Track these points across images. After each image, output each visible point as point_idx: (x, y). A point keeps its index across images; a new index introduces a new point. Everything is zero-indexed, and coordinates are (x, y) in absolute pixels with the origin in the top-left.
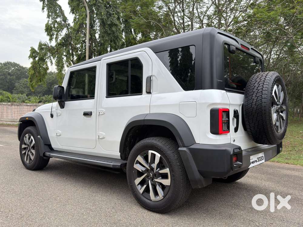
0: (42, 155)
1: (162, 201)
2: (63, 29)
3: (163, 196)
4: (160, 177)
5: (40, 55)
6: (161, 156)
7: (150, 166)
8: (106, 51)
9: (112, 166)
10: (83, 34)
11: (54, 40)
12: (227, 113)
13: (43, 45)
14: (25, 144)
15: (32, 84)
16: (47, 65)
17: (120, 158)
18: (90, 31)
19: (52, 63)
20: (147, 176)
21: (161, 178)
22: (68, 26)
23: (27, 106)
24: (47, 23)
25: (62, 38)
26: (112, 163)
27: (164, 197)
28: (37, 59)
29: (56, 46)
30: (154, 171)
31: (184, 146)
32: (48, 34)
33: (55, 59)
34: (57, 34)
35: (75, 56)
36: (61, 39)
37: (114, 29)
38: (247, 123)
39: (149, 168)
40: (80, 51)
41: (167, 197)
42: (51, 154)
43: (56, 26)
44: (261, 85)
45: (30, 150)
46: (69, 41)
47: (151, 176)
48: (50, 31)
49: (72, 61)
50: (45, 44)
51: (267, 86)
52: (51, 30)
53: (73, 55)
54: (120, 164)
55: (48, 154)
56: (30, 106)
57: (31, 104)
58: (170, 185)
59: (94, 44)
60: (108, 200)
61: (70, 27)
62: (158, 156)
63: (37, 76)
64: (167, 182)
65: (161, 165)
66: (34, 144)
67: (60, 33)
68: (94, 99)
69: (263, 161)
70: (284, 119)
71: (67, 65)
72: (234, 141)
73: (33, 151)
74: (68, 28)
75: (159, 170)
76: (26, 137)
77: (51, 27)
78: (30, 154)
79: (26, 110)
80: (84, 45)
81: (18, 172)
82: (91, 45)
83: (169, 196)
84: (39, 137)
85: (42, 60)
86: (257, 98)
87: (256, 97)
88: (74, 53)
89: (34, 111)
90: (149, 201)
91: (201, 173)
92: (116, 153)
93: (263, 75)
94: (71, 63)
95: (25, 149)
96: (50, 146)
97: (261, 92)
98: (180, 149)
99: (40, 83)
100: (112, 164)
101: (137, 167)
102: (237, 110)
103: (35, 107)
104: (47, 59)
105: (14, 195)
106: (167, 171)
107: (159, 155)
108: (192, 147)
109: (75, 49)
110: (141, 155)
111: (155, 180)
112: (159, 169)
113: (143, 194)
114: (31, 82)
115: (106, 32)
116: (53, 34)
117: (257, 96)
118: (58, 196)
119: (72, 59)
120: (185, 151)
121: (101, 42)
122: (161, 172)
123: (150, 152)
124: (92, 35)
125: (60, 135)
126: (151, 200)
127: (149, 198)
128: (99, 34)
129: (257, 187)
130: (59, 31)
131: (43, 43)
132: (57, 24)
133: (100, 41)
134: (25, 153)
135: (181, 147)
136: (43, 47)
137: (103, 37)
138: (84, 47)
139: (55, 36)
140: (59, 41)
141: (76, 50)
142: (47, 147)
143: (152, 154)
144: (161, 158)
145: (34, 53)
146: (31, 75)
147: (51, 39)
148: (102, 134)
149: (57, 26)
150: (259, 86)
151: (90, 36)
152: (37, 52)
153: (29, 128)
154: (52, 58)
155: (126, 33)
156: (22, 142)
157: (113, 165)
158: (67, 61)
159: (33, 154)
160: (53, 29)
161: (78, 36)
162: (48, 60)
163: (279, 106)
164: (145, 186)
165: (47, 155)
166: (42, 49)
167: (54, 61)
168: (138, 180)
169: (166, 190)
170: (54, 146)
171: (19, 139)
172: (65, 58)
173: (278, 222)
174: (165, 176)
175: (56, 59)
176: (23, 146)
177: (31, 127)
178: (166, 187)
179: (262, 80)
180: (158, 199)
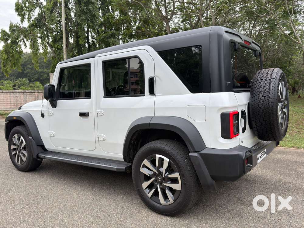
0: (35, 157)
1: (173, 204)
2: (35, 8)
3: (173, 200)
4: (169, 181)
5: (12, 38)
7: (158, 170)
8: (83, 32)
9: (116, 170)
10: (57, 13)
11: (26, 21)
12: (236, 115)
13: (15, 26)
14: (15, 145)
15: (6, 69)
16: (20, 48)
17: (123, 161)
18: (65, 11)
19: (25, 45)
20: (155, 180)
21: (170, 182)
22: (41, 5)
23: (2, 94)
24: (17, 2)
25: (35, 18)
26: (115, 166)
27: (175, 201)
28: (9, 42)
29: (29, 27)
30: (162, 175)
31: (196, 152)
32: (19, 15)
33: (30, 42)
34: (29, 14)
35: (50, 38)
36: (33, 19)
37: (90, 7)
38: (253, 122)
39: (157, 172)
40: (55, 32)
41: (178, 201)
42: (46, 156)
43: (27, 5)
44: (267, 84)
45: (20, 151)
46: (43, 22)
47: (160, 180)
48: (21, 11)
49: (48, 43)
50: (17, 25)
51: (273, 85)
52: (22, 9)
53: (48, 36)
54: (124, 168)
55: (42, 155)
56: (6, 94)
57: (7, 91)
58: (180, 190)
59: (69, 24)
60: (114, 204)
61: (43, 6)
62: (166, 160)
63: (10, 61)
64: (177, 187)
65: (170, 170)
66: (25, 145)
67: (32, 12)
68: (90, 98)
69: (266, 155)
70: (287, 114)
71: (42, 48)
72: (242, 142)
73: (25, 153)
74: (40, 7)
75: (168, 175)
76: (15, 137)
77: (22, 7)
78: (20, 154)
79: (3, 97)
80: (59, 25)
81: (10, 175)
82: (67, 24)
83: (180, 201)
84: (30, 137)
85: (15, 43)
86: (264, 98)
87: (263, 97)
88: (49, 34)
90: (158, 205)
91: (213, 177)
92: (119, 155)
93: (268, 73)
94: (47, 45)
95: (14, 149)
96: (43, 147)
97: (268, 92)
98: (190, 154)
99: (14, 68)
100: (116, 167)
101: (144, 171)
102: (244, 111)
103: (11, 94)
104: (20, 42)
105: (13, 204)
106: (176, 175)
107: (168, 160)
108: (203, 152)
110: (148, 159)
111: (164, 184)
112: (167, 173)
113: (152, 198)
114: (4, 67)
115: (82, 11)
116: (25, 15)
117: (264, 96)
118: (61, 203)
119: (47, 41)
120: (196, 156)
121: (77, 22)
122: (170, 176)
123: (158, 156)
124: (68, 15)
125: (54, 136)
126: (161, 204)
127: (159, 202)
128: (75, 14)
129: (255, 177)
130: (31, 11)
131: (14, 24)
132: (28, 3)
133: (76, 20)
134: (15, 154)
135: (192, 153)
136: (14, 28)
137: (80, 16)
138: (59, 27)
139: (27, 17)
140: (32, 21)
141: (51, 31)
142: (40, 148)
143: (160, 158)
144: (169, 162)
145: (5, 35)
146: (4, 60)
147: (22, 20)
148: (102, 136)
149: (28, 5)
150: (265, 86)
151: (66, 16)
152: (9, 35)
153: (17, 128)
154: (25, 40)
155: (103, 10)
156: (11, 143)
157: (117, 169)
158: (42, 43)
159: (24, 156)
160: (24, 8)
161: (52, 17)
162: (22, 43)
163: (283, 103)
164: (153, 190)
165: (42, 157)
166: (14, 31)
167: (28, 44)
168: (145, 185)
169: (177, 194)
170: (47, 147)
171: (7, 139)
172: (40, 40)
173: (285, 218)
174: (175, 181)
175: (30, 41)
176: (13, 147)
177: (19, 127)
178: (177, 191)
179: (268, 79)
180: (169, 203)
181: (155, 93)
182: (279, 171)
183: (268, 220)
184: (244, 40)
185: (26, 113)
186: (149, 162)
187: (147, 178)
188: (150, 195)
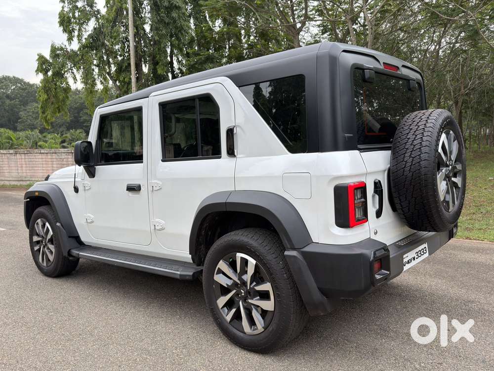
0: (66, 254)
1: (262, 334)
2: (89, 20)
3: (263, 328)
4: (257, 296)
5: (55, 67)
6: (256, 263)
7: (240, 279)
8: (163, 55)
9: (178, 277)
10: (123, 26)
11: (75, 39)
12: (362, 189)
13: (58, 49)
14: (38, 235)
15: (46, 116)
16: (67, 83)
17: (192, 262)
18: (135, 22)
19: (75, 79)
20: (237, 294)
21: (259, 297)
22: (98, 14)
23: (40, 155)
24: (62, 11)
25: (89, 36)
26: (178, 271)
27: (265, 328)
28: (50, 73)
29: (80, 49)
30: (246, 286)
31: (294, 249)
32: (65, 31)
33: (81, 73)
34: (80, 30)
35: (112, 66)
36: (86, 37)
37: (174, 14)
38: (396, 201)
39: (239, 282)
40: (120, 56)
41: (270, 328)
42: (81, 253)
43: (77, 15)
44: (418, 136)
45: (46, 244)
46: (101, 41)
47: (243, 294)
48: (68, 24)
49: (109, 74)
50: (62, 47)
51: (428, 138)
52: (69, 22)
53: (109, 63)
54: (191, 274)
55: (75, 252)
56: (45, 154)
57: (47, 151)
58: (273, 310)
59: (142, 42)
60: (177, 331)
61: (100, 15)
62: (252, 262)
63: (52, 103)
64: (268, 305)
65: (258, 277)
66: (52, 236)
67: (84, 26)
68: (142, 162)
69: (427, 255)
70: (460, 186)
71: (101, 81)
72: (376, 233)
73: (52, 247)
74: (97, 18)
75: (255, 286)
76: (37, 224)
77: (69, 17)
78: (46, 251)
79: (41, 160)
80: (126, 45)
81: (31, 282)
82: (138, 43)
83: (273, 329)
84: (58, 224)
85: (59, 75)
86: (413, 160)
87: (411, 158)
88: (111, 60)
89: (47, 179)
90: (241, 334)
92: (184, 253)
93: (423, 117)
94: (108, 77)
95: (38, 242)
96: (77, 238)
97: (419, 150)
98: (286, 253)
99: (58, 115)
100: (179, 273)
101: (220, 279)
102: (379, 181)
103: (54, 154)
104: (66, 73)
105: (24, 328)
106: (266, 287)
107: (254, 262)
108: (307, 249)
109: (111, 53)
110: (225, 260)
111: (250, 301)
112: (255, 283)
113: (231, 323)
114: (44, 113)
115: (161, 21)
116: (73, 30)
117: (412, 156)
118: (96, 328)
119: (108, 71)
120: (294, 257)
121: (154, 39)
122: (259, 288)
123: (240, 255)
124: (138, 28)
125: (92, 222)
126: (245, 333)
127: (241, 330)
128: (151, 26)
129: (417, 290)
130: (82, 24)
131: (57, 45)
132: (79, 12)
133: (152, 36)
134: (39, 250)
135: (288, 250)
136: (58, 52)
137: (157, 29)
138: (126, 48)
139: (76, 33)
140: (84, 41)
141: (114, 55)
142: (73, 241)
143: (242, 258)
144: (256, 266)
145: (44, 63)
146: (43, 102)
147: (70, 39)
148: (160, 222)
149: (79, 16)
150: (415, 139)
151: (135, 30)
152: (49, 62)
153: (41, 209)
154: (75, 70)
155: (196, 19)
156: (32, 233)
157: (180, 275)
158: (100, 74)
159: (51, 252)
160: (72, 20)
161: (115, 32)
162: (69, 74)
163: (451, 167)
164: (234, 310)
165: (74, 255)
166: (57, 56)
168: (222, 301)
169: (268, 317)
170: (83, 239)
171: (28, 226)
172: (96, 70)
174: (265, 296)
175: (81, 71)
176: (35, 239)
177: (44, 207)
178: (268, 312)
179: (421, 127)
180: (256, 332)
181: (236, 154)
182: (461, 281)
183: (420, 364)
184: (384, 63)
185: (54, 186)
186: (227, 264)
187: (225, 290)
188: (229, 318)
